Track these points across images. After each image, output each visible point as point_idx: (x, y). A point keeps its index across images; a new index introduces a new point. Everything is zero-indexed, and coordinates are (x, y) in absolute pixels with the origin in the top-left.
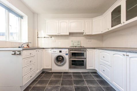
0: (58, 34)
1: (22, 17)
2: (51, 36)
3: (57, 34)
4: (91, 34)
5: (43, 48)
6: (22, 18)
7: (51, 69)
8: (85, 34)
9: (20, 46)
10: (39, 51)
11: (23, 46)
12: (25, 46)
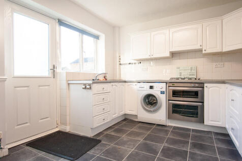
0: (149, 57)
1: (97, 37)
2: (140, 61)
3: (147, 57)
4: (219, 51)
5: (125, 82)
6: (98, 39)
7: (136, 116)
8: (204, 52)
9: (94, 79)
10: (116, 86)
11: (97, 78)
12: (101, 78)
